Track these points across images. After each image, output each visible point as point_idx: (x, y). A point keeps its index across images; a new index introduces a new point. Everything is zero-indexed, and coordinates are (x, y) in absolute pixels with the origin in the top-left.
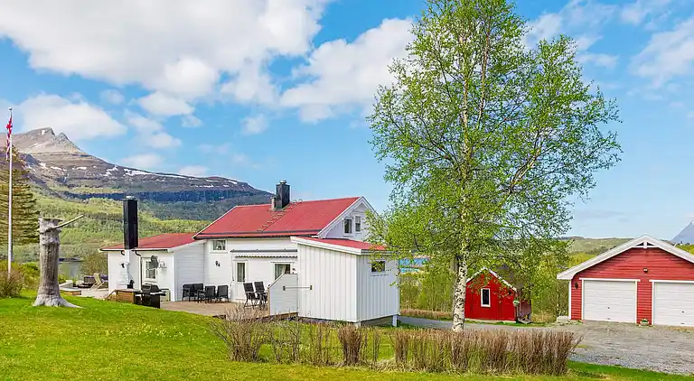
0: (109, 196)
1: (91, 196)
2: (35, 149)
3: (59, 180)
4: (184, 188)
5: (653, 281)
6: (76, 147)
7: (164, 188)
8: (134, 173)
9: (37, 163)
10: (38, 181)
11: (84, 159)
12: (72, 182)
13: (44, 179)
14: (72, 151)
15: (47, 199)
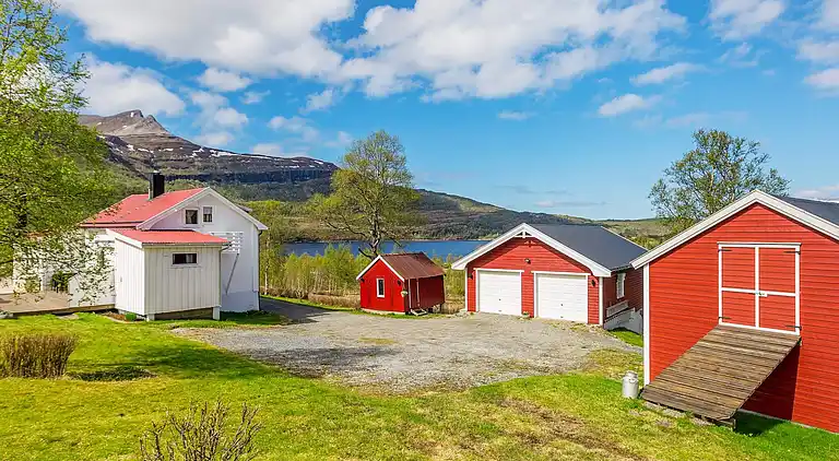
0: (196, 177)
1: (177, 177)
2: (125, 131)
3: (146, 162)
4: (269, 169)
5: (535, 272)
6: (163, 129)
7: (251, 170)
8: (220, 154)
9: (125, 145)
10: (126, 163)
11: (171, 141)
12: (158, 164)
13: (132, 161)
14: (160, 133)
15: (133, 181)
